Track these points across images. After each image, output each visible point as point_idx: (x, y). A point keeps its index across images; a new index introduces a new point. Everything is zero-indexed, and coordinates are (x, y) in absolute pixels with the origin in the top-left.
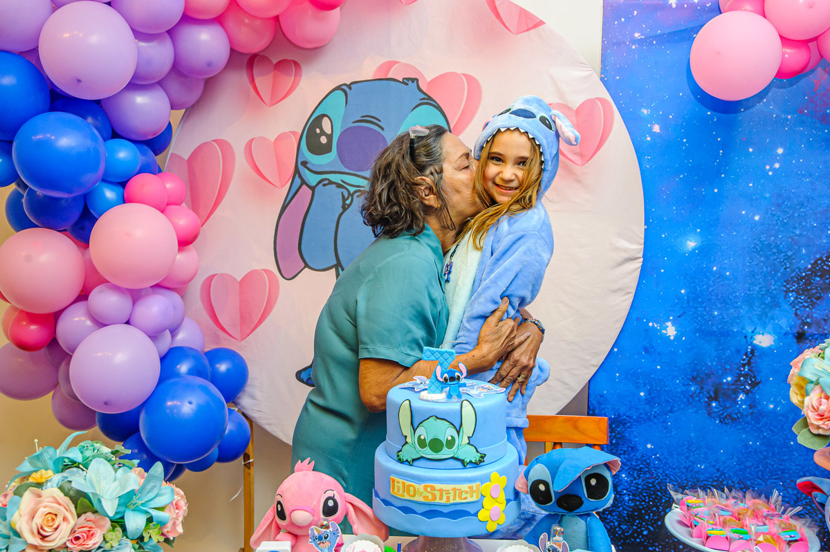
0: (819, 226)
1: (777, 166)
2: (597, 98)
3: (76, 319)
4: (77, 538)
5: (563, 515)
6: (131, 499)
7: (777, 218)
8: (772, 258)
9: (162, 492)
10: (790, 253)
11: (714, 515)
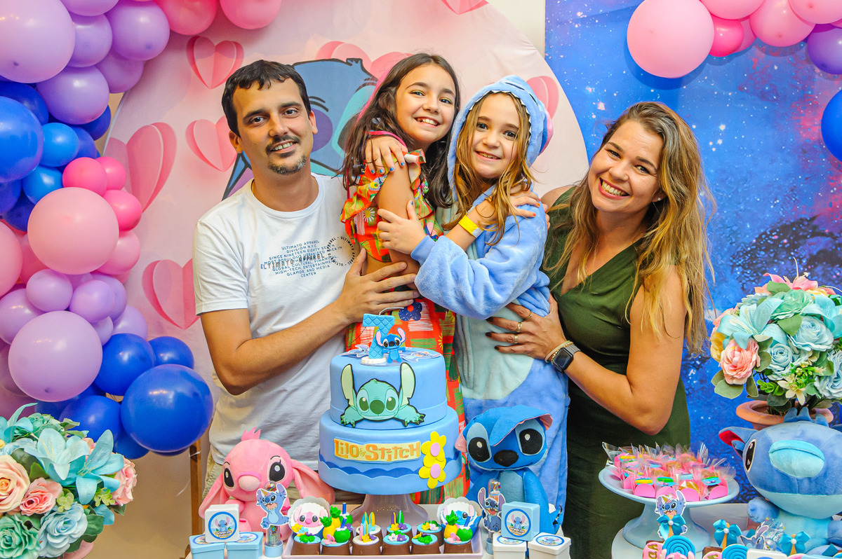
0: (762, 201)
1: (720, 142)
2: (541, 77)
3: (14, 307)
4: (30, 502)
5: (500, 472)
6: (82, 466)
7: (721, 194)
8: (717, 233)
9: (111, 460)
10: (735, 228)
11: (644, 468)
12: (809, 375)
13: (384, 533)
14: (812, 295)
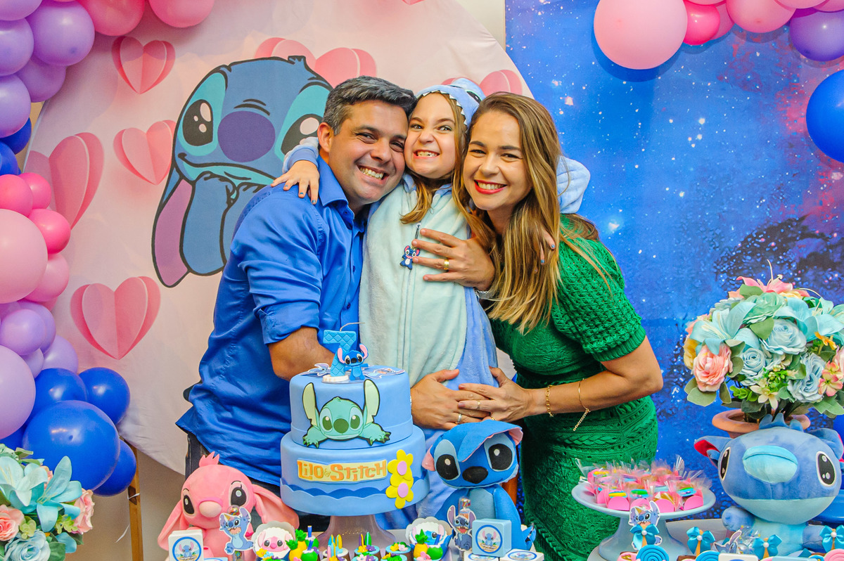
0: (747, 200)
1: (700, 137)
2: (502, 71)
5: (470, 490)
6: (41, 493)
7: (702, 194)
8: (700, 237)
9: (70, 487)
10: (718, 232)
11: (618, 481)
12: (781, 379)
13: (351, 555)
14: (785, 298)
